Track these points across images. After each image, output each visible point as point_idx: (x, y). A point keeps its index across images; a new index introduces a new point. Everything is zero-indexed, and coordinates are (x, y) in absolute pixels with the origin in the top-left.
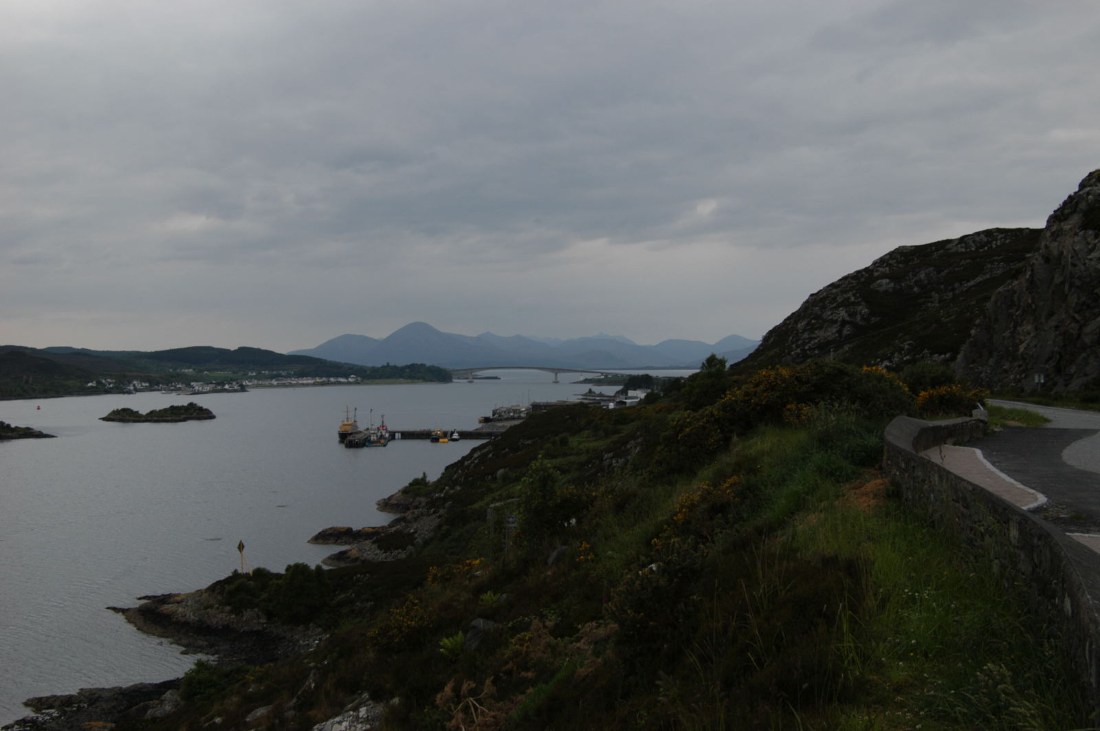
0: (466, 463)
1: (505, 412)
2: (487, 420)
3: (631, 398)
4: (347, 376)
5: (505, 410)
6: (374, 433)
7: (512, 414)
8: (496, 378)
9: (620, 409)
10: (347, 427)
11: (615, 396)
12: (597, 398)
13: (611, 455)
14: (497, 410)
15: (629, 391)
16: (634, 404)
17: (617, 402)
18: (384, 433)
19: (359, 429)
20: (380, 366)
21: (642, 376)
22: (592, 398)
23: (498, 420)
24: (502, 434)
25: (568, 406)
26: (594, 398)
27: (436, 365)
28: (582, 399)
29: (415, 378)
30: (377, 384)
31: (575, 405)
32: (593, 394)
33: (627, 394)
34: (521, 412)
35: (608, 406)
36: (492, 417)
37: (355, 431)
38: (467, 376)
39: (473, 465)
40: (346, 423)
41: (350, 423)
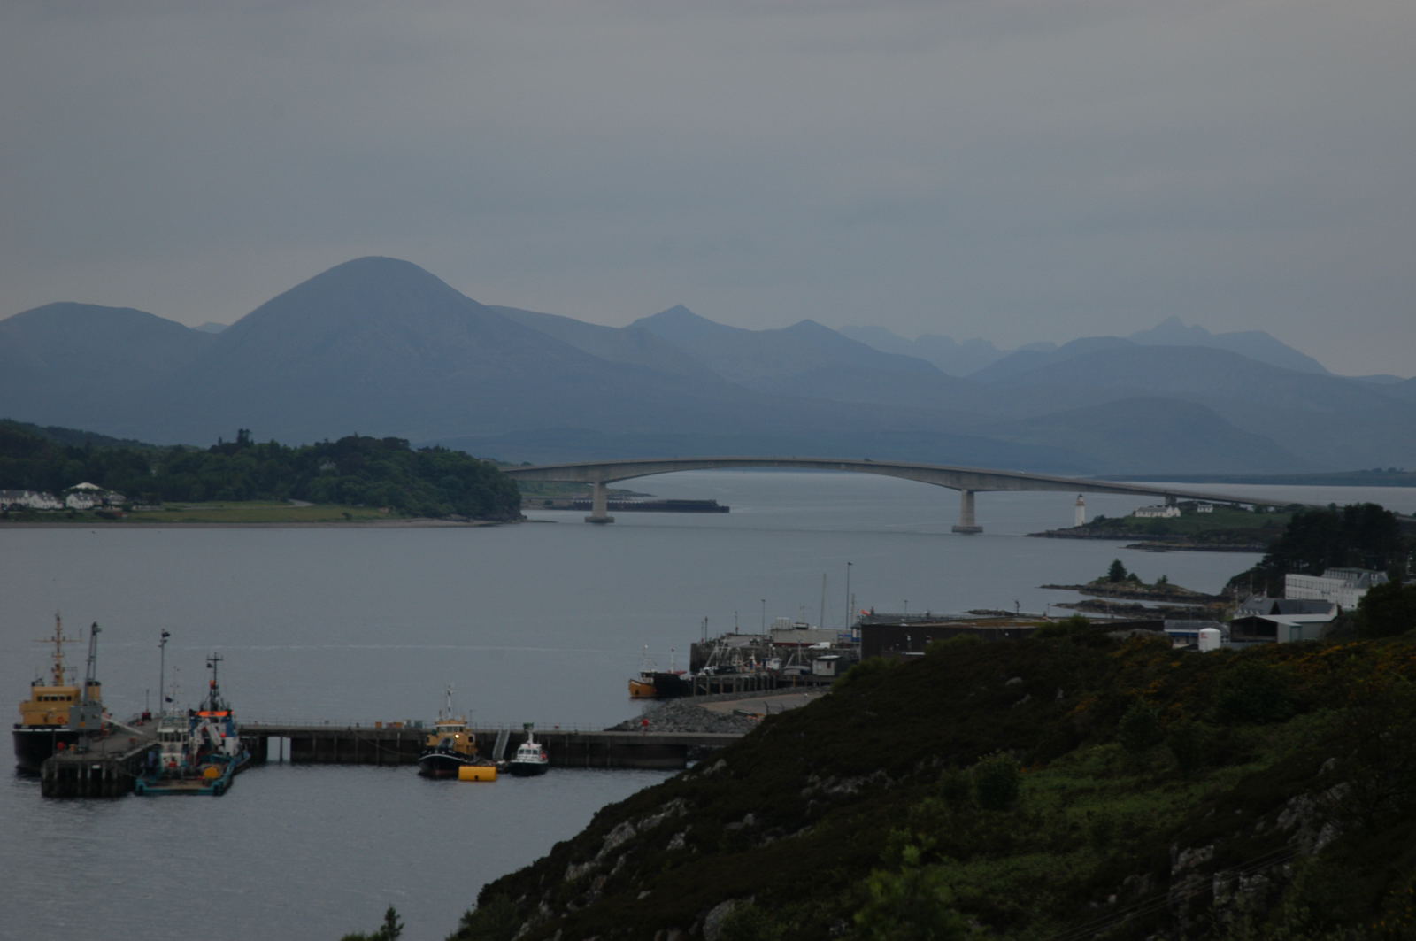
0: (572, 873)
1: (745, 653)
2: (664, 687)
3: (1299, 607)
4: (59, 488)
5: (746, 643)
6: (175, 737)
7: (774, 665)
8: (708, 507)
9: (1245, 655)
10: (53, 707)
11: (1225, 597)
12: (1148, 604)
13: (1204, 854)
14: (710, 645)
15: (1291, 578)
16: (1310, 636)
17: (1234, 623)
18: (215, 737)
19: (105, 719)
20: (207, 446)
21: (1351, 511)
22: (1123, 602)
23: (715, 689)
24: (733, 750)
25: (1017, 633)
26: (1131, 602)
27: (454, 448)
28: (1084, 605)
29: (358, 499)
30: (192, 521)
31: (1051, 631)
32: (1132, 587)
33: (1278, 589)
34: (813, 655)
35: (1196, 636)
36: (687, 676)
37: (86, 726)
38: (581, 496)
39: (602, 880)
40: (49, 688)
41: (67, 688)
